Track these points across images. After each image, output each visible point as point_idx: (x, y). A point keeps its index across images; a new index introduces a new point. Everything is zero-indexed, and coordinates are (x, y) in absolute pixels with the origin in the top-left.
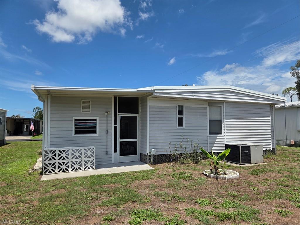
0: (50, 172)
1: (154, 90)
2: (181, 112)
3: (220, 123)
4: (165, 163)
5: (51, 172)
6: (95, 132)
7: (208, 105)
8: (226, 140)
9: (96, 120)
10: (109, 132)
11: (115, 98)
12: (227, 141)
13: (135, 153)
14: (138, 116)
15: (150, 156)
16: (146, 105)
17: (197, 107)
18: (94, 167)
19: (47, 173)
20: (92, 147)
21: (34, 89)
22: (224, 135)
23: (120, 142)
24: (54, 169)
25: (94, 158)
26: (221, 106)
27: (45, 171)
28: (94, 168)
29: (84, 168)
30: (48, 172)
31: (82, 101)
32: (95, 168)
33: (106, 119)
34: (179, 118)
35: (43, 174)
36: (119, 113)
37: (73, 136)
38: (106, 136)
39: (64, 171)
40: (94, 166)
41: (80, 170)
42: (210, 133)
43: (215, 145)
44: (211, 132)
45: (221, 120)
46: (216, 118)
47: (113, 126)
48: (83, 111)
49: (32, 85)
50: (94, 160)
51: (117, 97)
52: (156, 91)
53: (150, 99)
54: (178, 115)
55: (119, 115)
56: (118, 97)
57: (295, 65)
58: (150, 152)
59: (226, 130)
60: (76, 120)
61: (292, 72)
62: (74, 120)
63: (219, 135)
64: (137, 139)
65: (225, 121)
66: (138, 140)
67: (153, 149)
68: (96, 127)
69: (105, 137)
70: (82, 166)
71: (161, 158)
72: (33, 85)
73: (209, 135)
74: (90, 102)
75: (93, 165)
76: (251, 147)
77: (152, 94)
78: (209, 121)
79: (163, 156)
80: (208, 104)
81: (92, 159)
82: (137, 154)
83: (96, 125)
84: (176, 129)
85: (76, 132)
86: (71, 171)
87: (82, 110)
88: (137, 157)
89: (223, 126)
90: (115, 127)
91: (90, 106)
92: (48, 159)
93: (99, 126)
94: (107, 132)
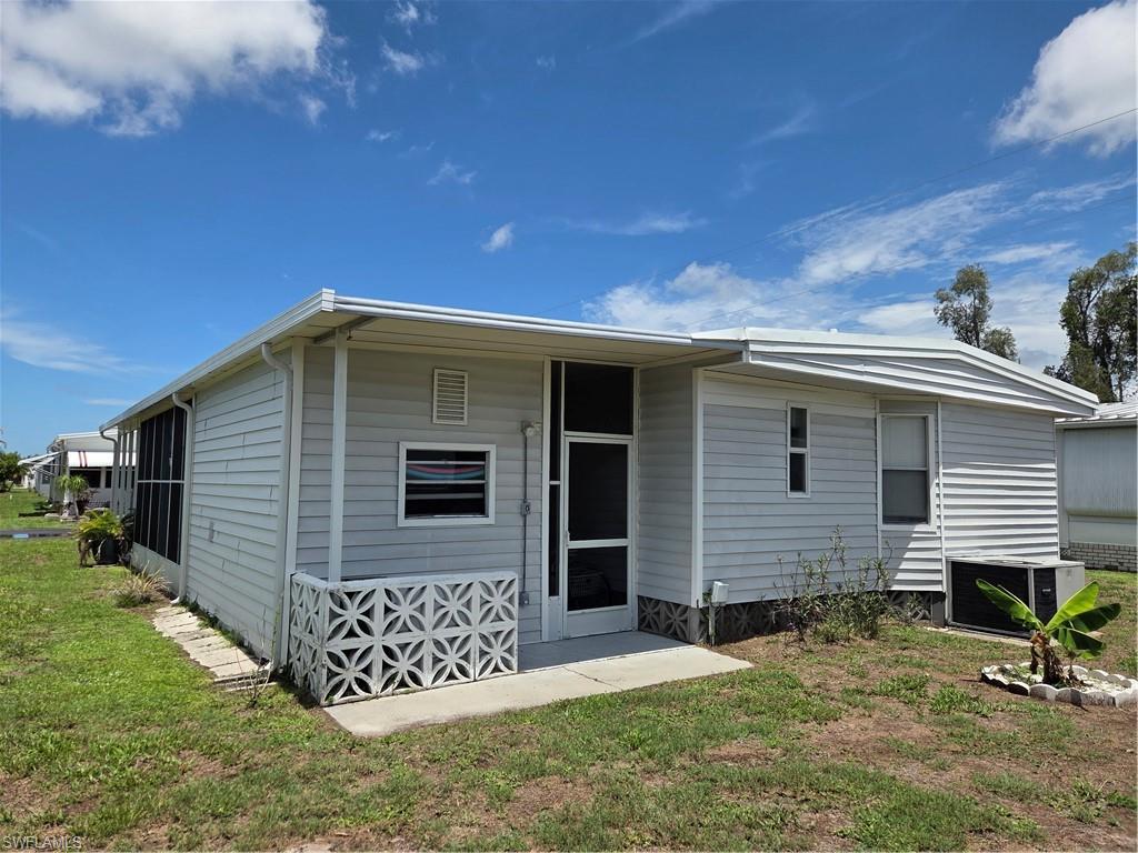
0: (350, 691)
1: (746, 343)
2: (798, 434)
3: (923, 479)
4: (752, 637)
5: (355, 694)
6: (479, 507)
7: (878, 410)
8: (946, 544)
9: (482, 456)
10: (532, 509)
11: (556, 366)
12: (947, 549)
13: (619, 598)
14: (631, 442)
15: (704, 611)
16: (689, 402)
17: (846, 417)
18: (514, 662)
19: (337, 698)
20: (506, 576)
21: (335, 311)
22: (939, 527)
23: (571, 551)
24: (363, 676)
25: (514, 624)
26: (925, 419)
27: (329, 688)
28: (515, 666)
29: (479, 666)
30: (341, 692)
31: (436, 371)
32: (521, 669)
33: (519, 452)
34: (793, 457)
35: (323, 702)
36: (565, 429)
37: (399, 525)
38: (522, 524)
39: (403, 684)
40: (516, 657)
41: (464, 679)
42: (887, 519)
43: (904, 566)
44: (889, 514)
45: (924, 469)
46: (908, 460)
47: (547, 483)
48: (438, 417)
49: (324, 290)
50: (515, 633)
51: (560, 362)
52: (752, 347)
53: (706, 378)
54: (792, 446)
55: (568, 438)
56: (563, 365)
57: (951, 285)
58: (708, 594)
59: (945, 506)
60: (412, 455)
61: (942, 306)
62: (403, 455)
63: (920, 527)
64: (626, 537)
65: (941, 474)
66: (630, 542)
67: (720, 584)
68: (482, 489)
69: (518, 532)
70: (472, 662)
71: (737, 619)
72: (329, 291)
73: (882, 527)
74: (466, 380)
75: (511, 654)
76: (1057, 572)
77: (737, 355)
78: (883, 471)
79: (741, 608)
80: (878, 408)
81: (508, 625)
82: (625, 602)
83: (483, 477)
84: (785, 501)
85: (413, 509)
86: (433, 683)
87: (435, 414)
88: (627, 613)
89: (933, 491)
90: (551, 486)
91: (466, 395)
92: (344, 631)
93: (498, 484)
94: (525, 510)
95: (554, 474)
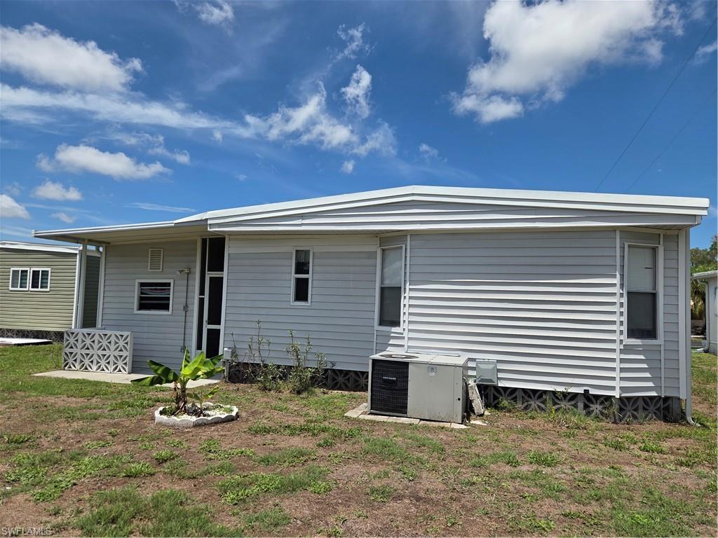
0: (70, 366)
1: (207, 220)
2: (302, 267)
5: (71, 368)
6: (166, 307)
7: (378, 245)
8: (407, 343)
9: (169, 284)
10: (190, 308)
11: (204, 241)
14: (224, 276)
17: (348, 252)
19: (66, 368)
20: (125, 334)
22: (404, 330)
23: (208, 330)
24: (74, 363)
25: (128, 353)
26: (401, 247)
28: (127, 371)
29: (113, 368)
30: (67, 366)
31: (150, 249)
33: (185, 283)
34: (298, 280)
36: (208, 271)
37: (135, 313)
38: (184, 315)
39: (86, 368)
41: (108, 371)
42: (381, 324)
44: (383, 319)
47: (198, 297)
48: (150, 269)
50: (129, 357)
52: (209, 222)
53: (231, 239)
54: (296, 273)
55: (209, 275)
56: (208, 239)
59: (409, 314)
60: (142, 285)
62: (137, 285)
63: (394, 329)
64: (220, 325)
65: (407, 290)
67: (226, 350)
68: (168, 299)
69: (183, 319)
70: (110, 365)
74: (162, 252)
76: (410, 367)
78: (382, 288)
80: (379, 243)
81: (124, 353)
83: (169, 294)
84: (289, 307)
85: (142, 307)
86: (96, 370)
87: (149, 267)
89: (403, 302)
90: (200, 298)
91: (162, 258)
92: (69, 346)
93: (175, 298)
94: (186, 308)
95: (202, 292)
